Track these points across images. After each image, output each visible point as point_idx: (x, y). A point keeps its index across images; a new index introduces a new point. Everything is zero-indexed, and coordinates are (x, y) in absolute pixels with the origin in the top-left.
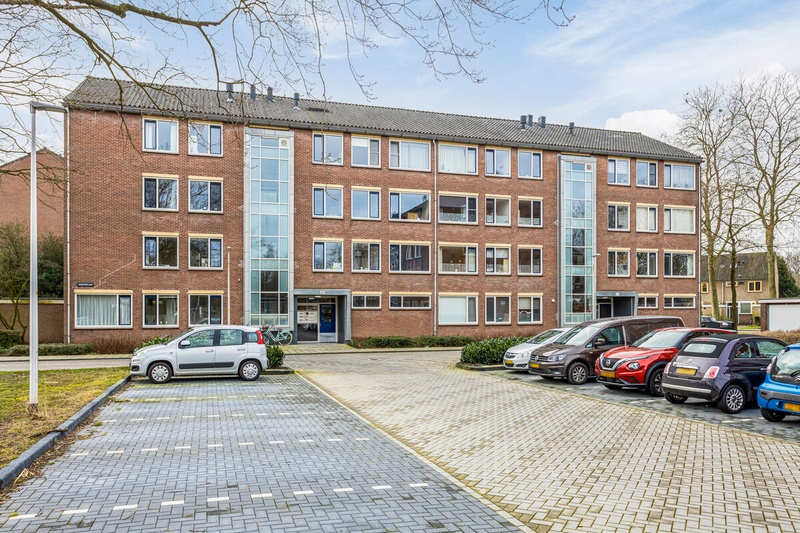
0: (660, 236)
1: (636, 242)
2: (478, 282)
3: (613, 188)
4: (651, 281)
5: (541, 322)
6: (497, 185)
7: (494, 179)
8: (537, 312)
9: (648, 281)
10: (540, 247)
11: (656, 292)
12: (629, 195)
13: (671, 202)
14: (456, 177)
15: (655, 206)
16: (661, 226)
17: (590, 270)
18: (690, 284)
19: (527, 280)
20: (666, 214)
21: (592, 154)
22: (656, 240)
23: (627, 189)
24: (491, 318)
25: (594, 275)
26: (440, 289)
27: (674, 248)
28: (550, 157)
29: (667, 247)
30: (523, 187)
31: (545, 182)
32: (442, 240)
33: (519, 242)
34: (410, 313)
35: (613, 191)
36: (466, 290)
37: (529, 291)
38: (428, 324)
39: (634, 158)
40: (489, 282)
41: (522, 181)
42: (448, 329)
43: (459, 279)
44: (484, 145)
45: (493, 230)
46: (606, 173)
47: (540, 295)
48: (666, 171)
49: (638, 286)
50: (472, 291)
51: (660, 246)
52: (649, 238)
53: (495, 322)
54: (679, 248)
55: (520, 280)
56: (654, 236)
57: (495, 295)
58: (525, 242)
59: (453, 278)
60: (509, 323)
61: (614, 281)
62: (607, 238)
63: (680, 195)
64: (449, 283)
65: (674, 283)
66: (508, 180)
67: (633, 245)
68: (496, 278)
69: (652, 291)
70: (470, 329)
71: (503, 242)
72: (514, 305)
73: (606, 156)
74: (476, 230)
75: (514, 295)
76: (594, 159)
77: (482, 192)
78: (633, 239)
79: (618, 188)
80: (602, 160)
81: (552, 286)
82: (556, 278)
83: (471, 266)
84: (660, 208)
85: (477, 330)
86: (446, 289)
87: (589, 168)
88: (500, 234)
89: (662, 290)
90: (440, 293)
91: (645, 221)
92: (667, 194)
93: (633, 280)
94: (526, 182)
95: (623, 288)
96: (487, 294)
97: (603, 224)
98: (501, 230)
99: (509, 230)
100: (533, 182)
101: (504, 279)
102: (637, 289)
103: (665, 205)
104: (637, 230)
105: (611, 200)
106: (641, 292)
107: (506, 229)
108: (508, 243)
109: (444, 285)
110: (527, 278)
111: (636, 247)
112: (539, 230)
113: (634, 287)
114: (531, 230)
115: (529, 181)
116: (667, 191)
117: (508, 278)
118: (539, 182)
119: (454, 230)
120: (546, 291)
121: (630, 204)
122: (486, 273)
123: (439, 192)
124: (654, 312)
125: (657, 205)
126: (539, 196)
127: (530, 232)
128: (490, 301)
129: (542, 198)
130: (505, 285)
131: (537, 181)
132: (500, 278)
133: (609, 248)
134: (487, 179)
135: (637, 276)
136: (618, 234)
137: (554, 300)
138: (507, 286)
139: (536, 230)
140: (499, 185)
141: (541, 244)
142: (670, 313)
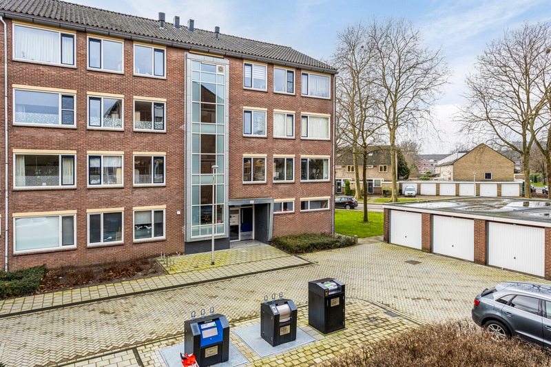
0: (297, 142)
1: (273, 148)
2: (76, 197)
3: (249, 93)
4: (288, 186)
5: (164, 237)
6: (103, 81)
7: (100, 75)
8: (159, 226)
9: (285, 186)
10: (163, 154)
11: (292, 197)
12: (266, 100)
13: (308, 110)
14: (41, 68)
15: (293, 112)
16: (298, 132)
17: (220, 178)
18: (324, 187)
19: (145, 191)
20: (304, 121)
21: (226, 56)
22: (293, 145)
23: (264, 95)
24: (95, 237)
25: (226, 183)
26: (14, 209)
27: (311, 153)
28: (175, 55)
29: (303, 153)
30: (140, 86)
31: (169, 83)
32: (18, 147)
33: (136, 149)
35: (249, 96)
36: (57, 208)
37: (147, 204)
39: (271, 64)
40: (91, 197)
41: (139, 80)
43: (46, 195)
44: (85, 32)
45: (98, 135)
46: (241, 77)
47: (163, 207)
48: (304, 78)
49: (275, 192)
50: (66, 209)
51: (297, 152)
52: (286, 144)
53: (102, 243)
54: (316, 154)
55: (136, 192)
56: (291, 143)
57: (101, 211)
58: (144, 149)
59: (37, 194)
60: (122, 242)
61: (250, 188)
62: (242, 144)
63: (316, 103)
64: (32, 201)
65: (310, 187)
66: (120, 77)
67: (270, 151)
68: (103, 192)
69: (289, 196)
70: (64, 255)
71: (114, 149)
72: (129, 221)
73: (241, 59)
74: (73, 134)
75: (128, 210)
76: (227, 61)
77: (81, 89)
78: (270, 145)
79: (254, 93)
80: (237, 63)
81: (177, 197)
82: (182, 188)
83: (67, 177)
84: (298, 114)
85: (74, 256)
86: (26, 209)
87: (221, 70)
88: (106, 139)
89: (299, 194)
90: (14, 215)
91: (282, 127)
92: (304, 102)
93: (269, 186)
94: (143, 80)
95: (258, 195)
96: (90, 211)
97: (238, 129)
98: (110, 134)
99: (122, 135)
100: (153, 81)
101: (115, 191)
102: (273, 195)
103: (302, 113)
104: (275, 136)
105: (246, 105)
106: (277, 198)
107: (117, 133)
108: (119, 150)
109: (20, 203)
110: (145, 189)
111: (273, 153)
112: (162, 135)
113: (270, 193)
114: (151, 135)
115: (148, 80)
116: (304, 99)
117: (120, 191)
118: (162, 82)
119: (40, 135)
120: (170, 203)
121: (266, 109)
122: (89, 186)
123: (14, 85)
124: (291, 216)
125: (294, 112)
126: (162, 97)
127: (150, 138)
128: (95, 219)
129: (165, 100)
130: (115, 199)
131: (158, 81)
132: (109, 191)
133: (244, 155)
134: (90, 74)
135: (274, 182)
136: (254, 140)
137: (179, 213)
138: (118, 201)
139: (158, 135)
140: (108, 82)
141: (164, 151)
142: (306, 216)
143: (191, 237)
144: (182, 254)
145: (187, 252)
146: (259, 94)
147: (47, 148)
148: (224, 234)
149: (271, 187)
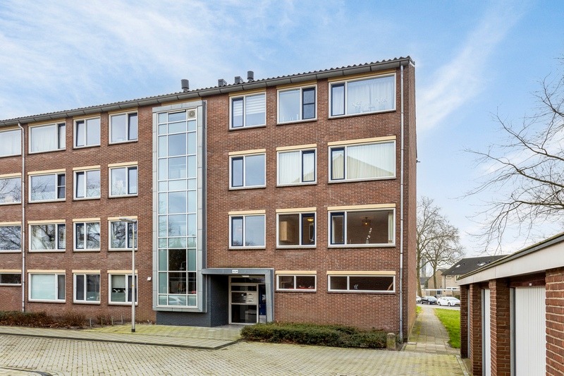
0: (320, 188)
1: (275, 201)
2: (65, 259)
4: (302, 253)
5: (136, 303)
6: (84, 156)
7: (82, 151)
9: (297, 253)
10: (135, 218)
11: (312, 268)
13: (342, 137)
14: (44, 156)
15: (312, 146)
19: (118, 255)
22: (313, 194)
23: (259, 132)
24: (80, 296)
26: (28, 266)
27: (348, 203)
28: (145, 114)
29: (332, 204)
30: (113, 154)
31: (141, 144)
34: (6, 289)
35: (236, 138)
36: (53, 267)
38: (18, 300)
40: (76, 260)
41: (112, 148)
42: (36, 306)
44: (72, 118)
48: (335, 93)
49: (279, 260)
50: (59, 269)
51: (320, 202)
52: (299, 194)
53: (85, 301)
54: (359, 203)
55: (111, 256)
56: (308, 190)
57: (84, 272)
58: (117, 215)
60: (99, 302)
61: (238, 255)
63: (361, 124)
64: (39, 261)
65: (346, 256)
66: (97, 149)
67: (270, 206)
68: (84, 255)
69: (305, 268)
70: (56, 307)
71: (92, 216)
72: (104, 283)
73: (226, 94)
74: (63, 206)
75: (104, 272)
76: (199, 102)
77: (69, 167)
78: (270, 197)
79: (244, 133)
80: (219, 101)
81: (148, 262)
85: (63, 309)
86: (35, 267)
87: (192, 114)
89: (324, 265)
90: (29, 270)
92: (333, 126)
93: (270, 252)
94: (117, 147)
95: (252, 263)
96: (76, 272)
97: (221, 182)
98: (89, 203)
99: (98, 202)
100: (125, 146)
101: (92, 254)
102: (276, 264)
103: (329, 144)
104: (278, 184)
105: (233, 150)
106: (284, 269)
107: (94, 202)
108: (96, 217)
109: (32, 262)
110: (118, 254)
111: (277, 208)
112: (134, 199)
113: (271, 261)
114: (124, 199)
115: (121, 146)
116: (335, 123)
117: (97, 254)
118: (133, 145)
119: (42, 208)
120: (142, 268)
121: (264, 150)
122: (75, 249)
123: (29, 173)
124: (308, 297)
125: (315, 145)
126: (133, 161)
127: (122, 203)
128: (80, 278)
129: (136, 163)
130: (93, 262)
131: (130, 145)
132: (88, 254)
133: (230, 213)
134: (74, 152)
135: (278, 246)
136: (245, 193)
137: (149, 279)
138: (95, 263)
139: (130, 199)
140: (87, 156)
141: (135, 215)
142: (339, 299)
143: (157, 306)
144: (153, 324)
145: (159, 322)
146: (253, 132)
147: (47, 219)
148: (196, 307)
149: (272, 253)
